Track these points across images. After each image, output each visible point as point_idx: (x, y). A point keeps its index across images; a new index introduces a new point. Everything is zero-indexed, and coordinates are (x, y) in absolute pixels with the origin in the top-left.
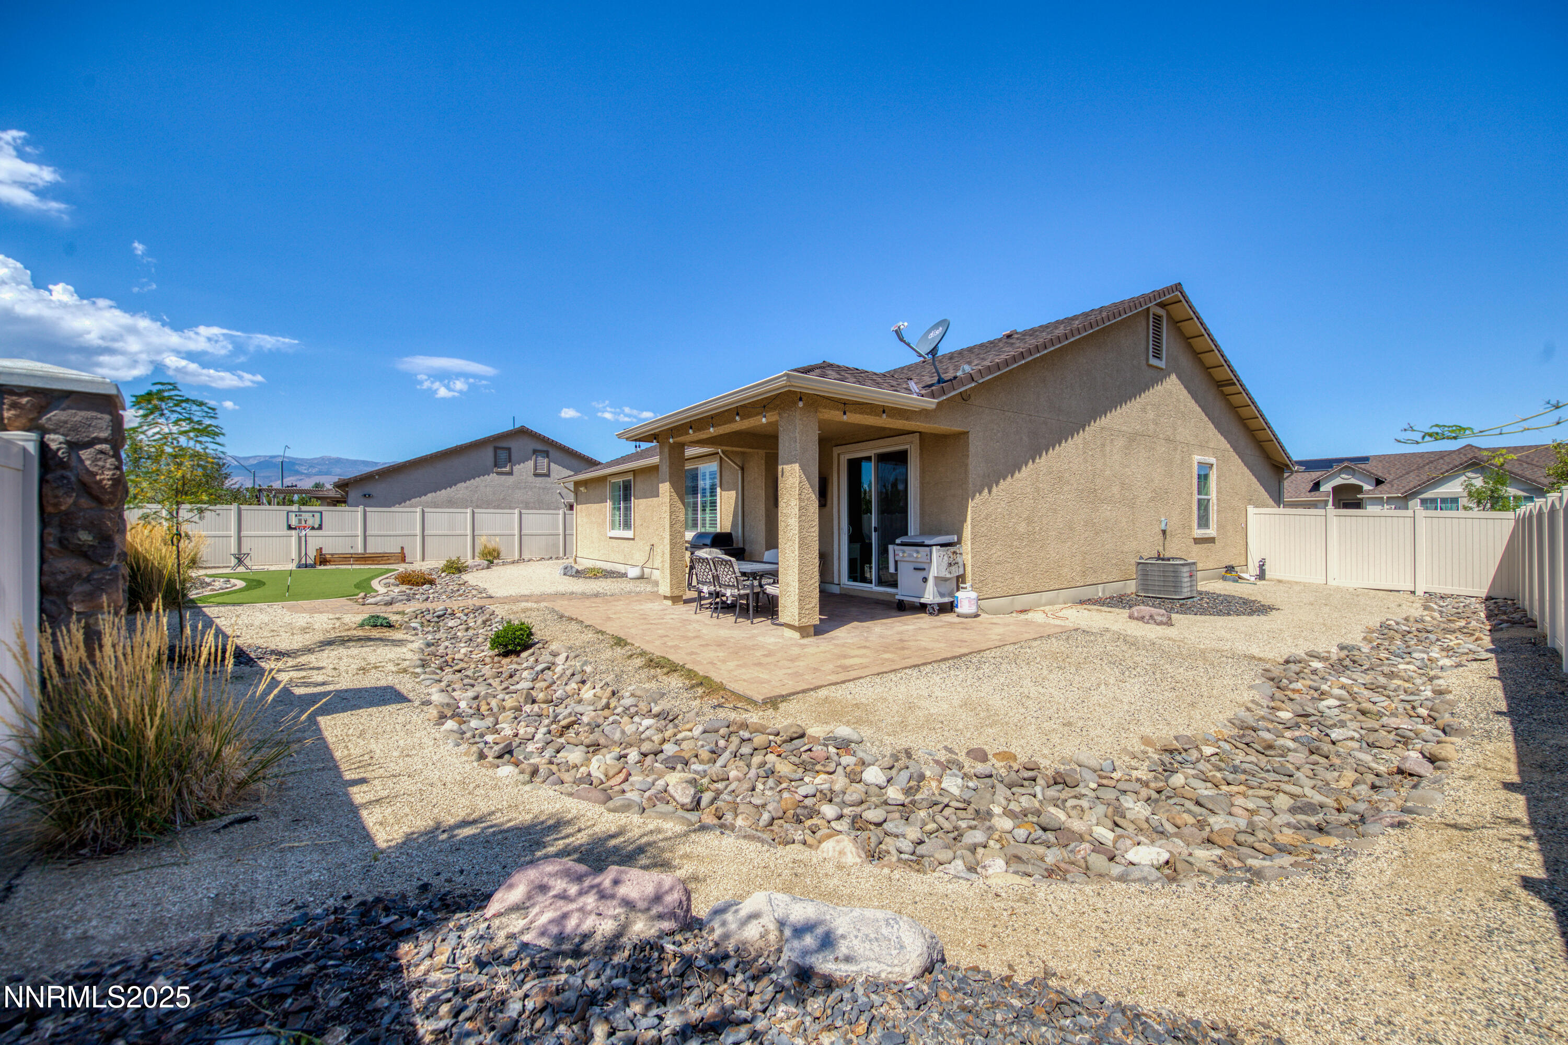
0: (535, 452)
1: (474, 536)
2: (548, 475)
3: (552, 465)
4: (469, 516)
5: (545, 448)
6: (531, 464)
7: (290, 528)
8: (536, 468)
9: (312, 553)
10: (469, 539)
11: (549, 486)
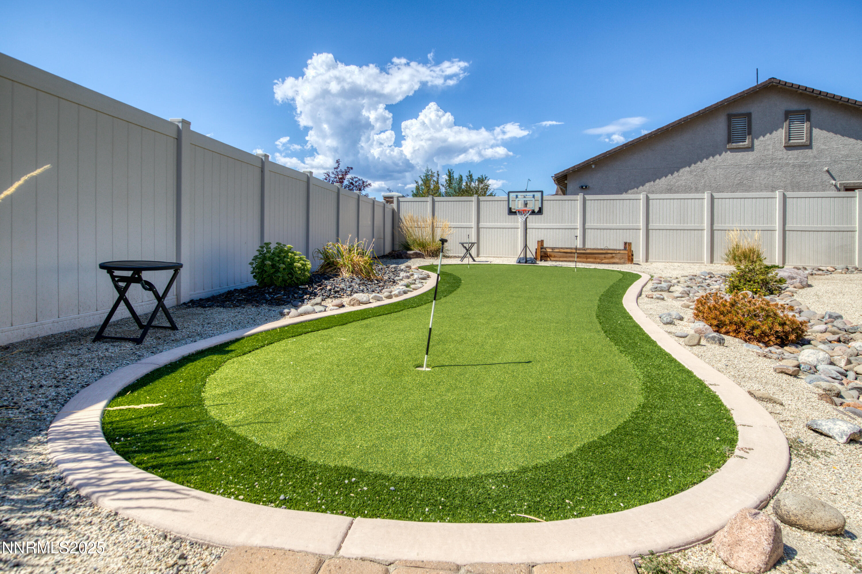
0: (788, 115)
1: (712, 231)
2: (808, 146)
3: (816, 131)
4: (706, 203)
5: (803, 107)
6: (781, 134)
7: (511, 212)
8: (789, 137)
9: (533, 246)
10: (706, 235)
11: (809, 161)
